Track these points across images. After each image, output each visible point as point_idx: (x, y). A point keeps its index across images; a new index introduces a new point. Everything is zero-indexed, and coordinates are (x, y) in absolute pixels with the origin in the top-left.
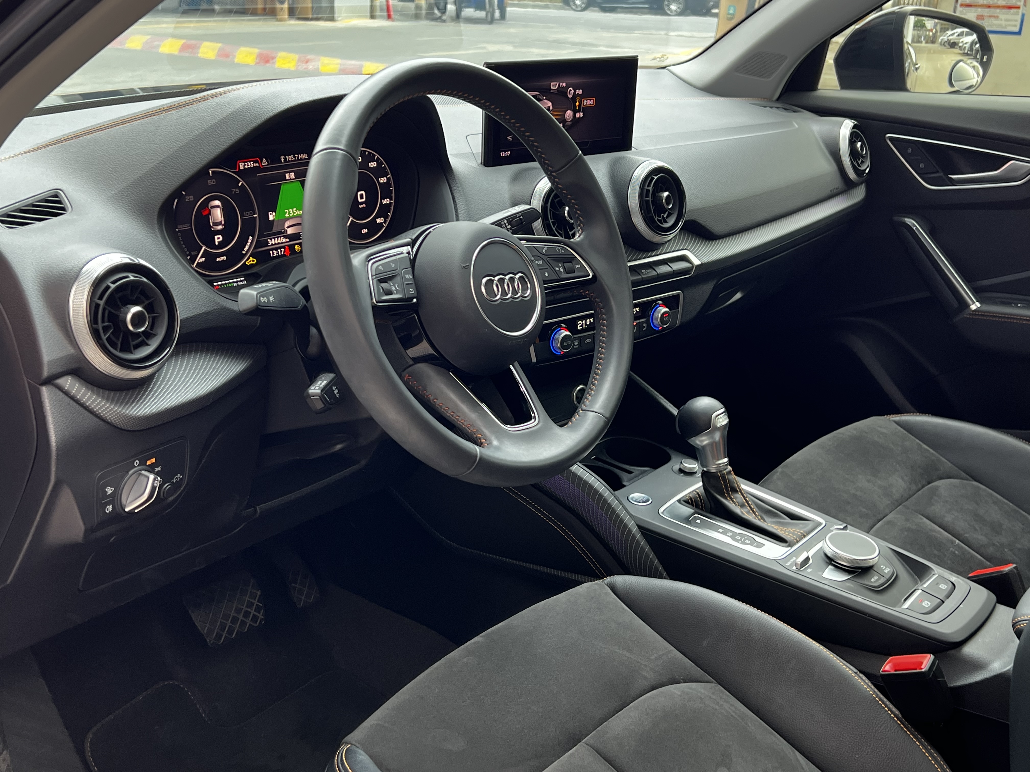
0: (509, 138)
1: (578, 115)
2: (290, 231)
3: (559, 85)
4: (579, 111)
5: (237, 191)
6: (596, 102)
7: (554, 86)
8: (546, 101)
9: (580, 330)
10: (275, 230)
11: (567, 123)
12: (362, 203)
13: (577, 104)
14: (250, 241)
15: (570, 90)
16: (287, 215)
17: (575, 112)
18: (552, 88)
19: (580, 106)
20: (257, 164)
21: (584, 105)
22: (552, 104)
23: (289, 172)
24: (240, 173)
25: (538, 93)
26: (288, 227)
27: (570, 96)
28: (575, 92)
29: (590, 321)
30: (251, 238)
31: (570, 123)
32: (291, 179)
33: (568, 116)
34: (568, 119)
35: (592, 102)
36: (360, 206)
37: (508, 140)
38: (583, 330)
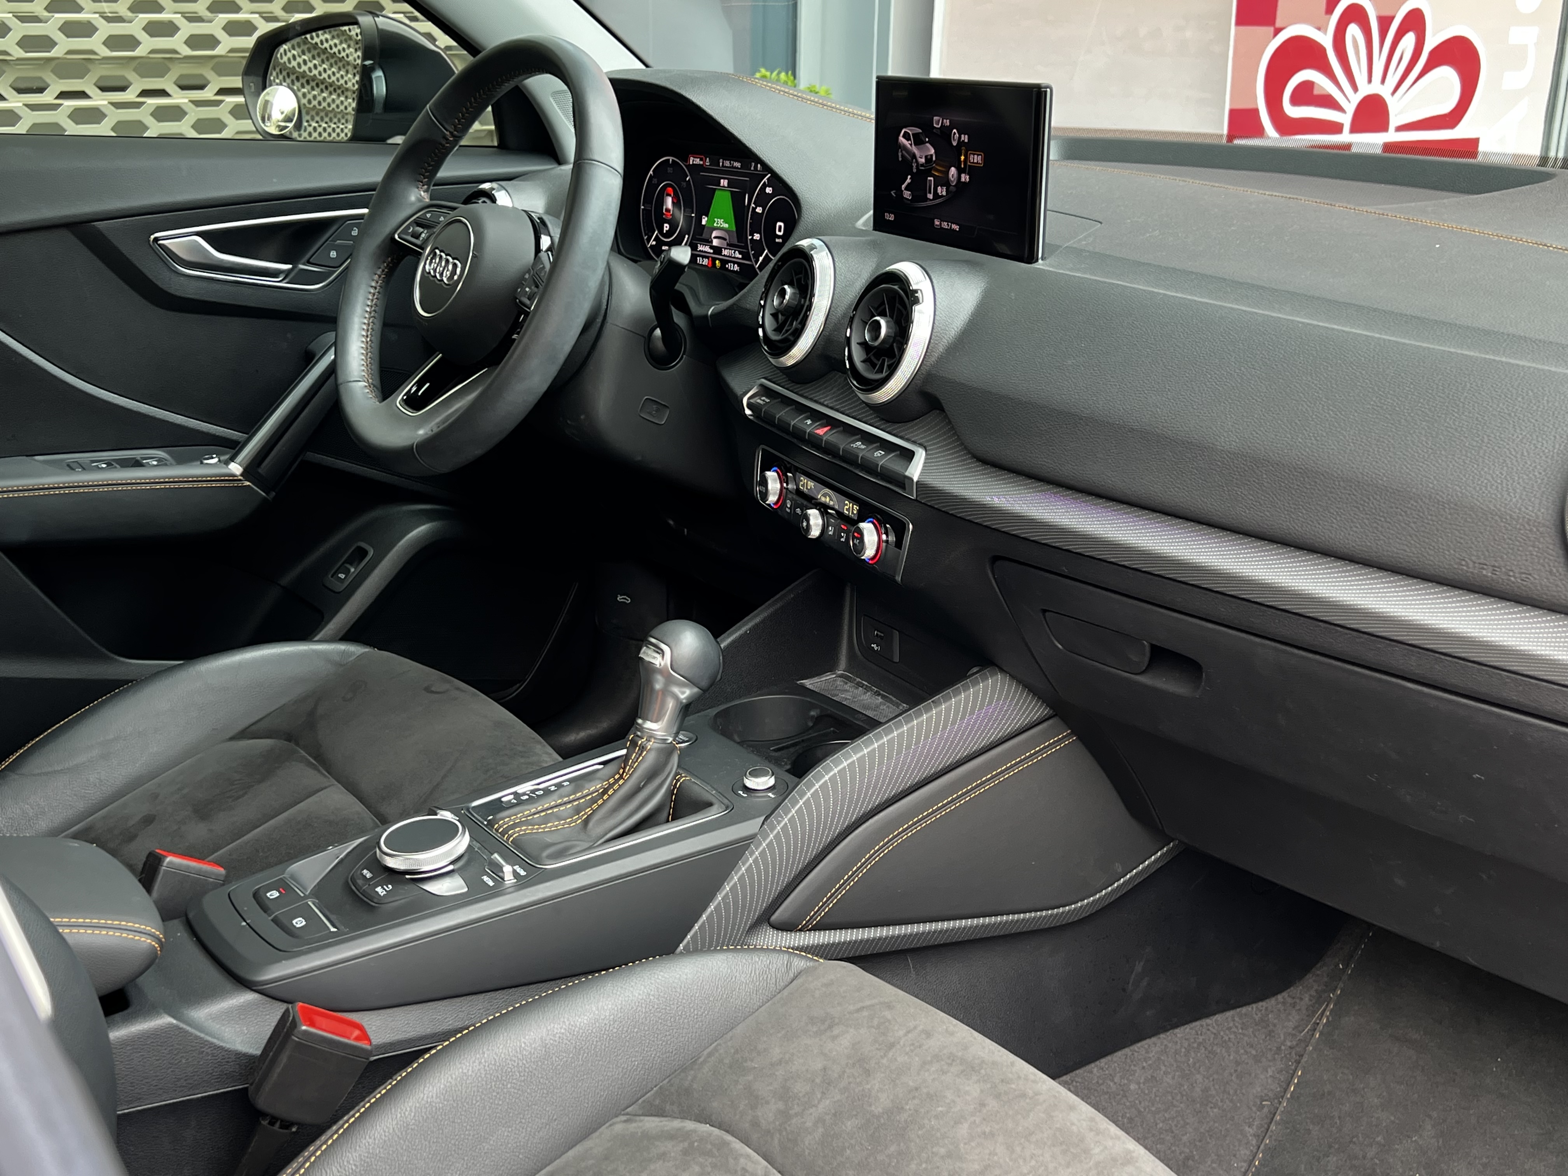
0: (893, 192)
1: (963, 178)
2: (715, 242)
3: (942, 123)
4: (965, 171)
5: (684, 184)
6: (985, 160)
7: (938, 122)
8: (928, 145)
10: (704, 236)
11: (951, 188)
12: (779, 237)
13: (963, 158)
14: (686, 239)
16: (715, 225)
17: (960, 171)
18: (935, 125)
19: (965, 163)
20: (702, 163)
21: (970, 161)
22: (935, 152)
23: (724, 178)
24: (688, 166)
25: (921, 131)
26: (715, 237)
27: (955, 144)
28: (960, 138)
30: (687, 236)
31: (955, 189)
32: (724, 187)
33: (953, 176)
34: (952, 182)
35: (980, 159)
36: (777, 240)
37: (892, 197)
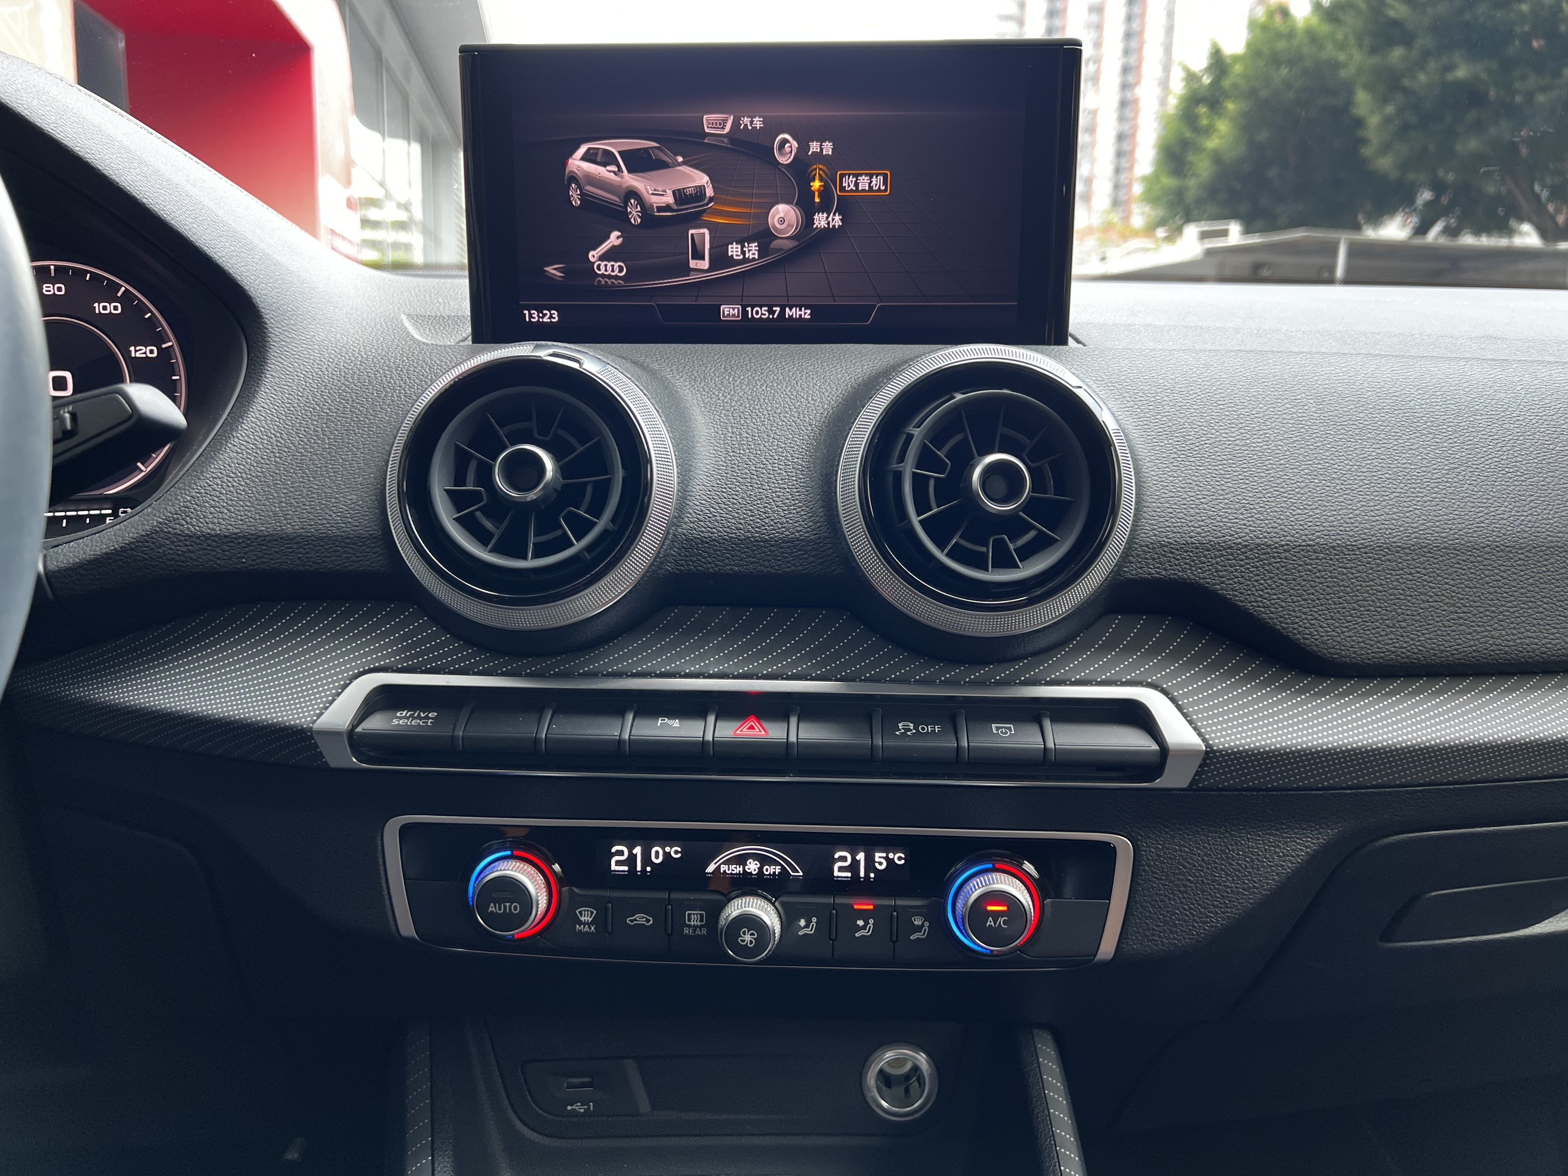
0: (550, 270)
1: (820, 221)
3: (736, 124)
4: (825, 207)
6: (895, 184)
8: (686, 167)
9: (619, 876)
11: (775, 244)
13: (816, 184)
15: (784, 141)
17: (808, 209)
18: (707, 130)
19: (826, 193)
21: (842, 189)
22: (716, 180)
25: (655, 144)
27: (785, 160)
28: (803, 147)
29: (667, 855)
31: (790, 244)
33: (782, 221)
34: (780, 231)
35: (877, 182)
37: (550, 278)
38: (631, 880)
